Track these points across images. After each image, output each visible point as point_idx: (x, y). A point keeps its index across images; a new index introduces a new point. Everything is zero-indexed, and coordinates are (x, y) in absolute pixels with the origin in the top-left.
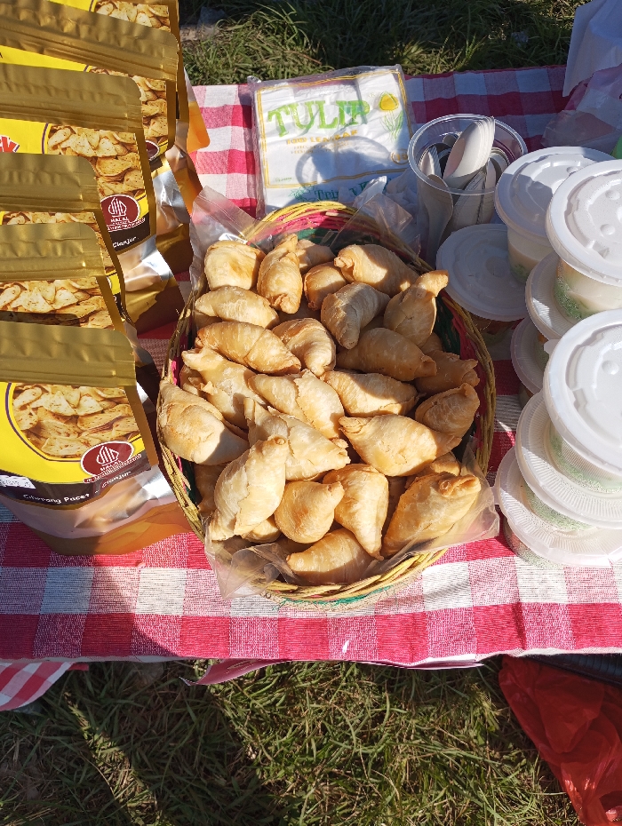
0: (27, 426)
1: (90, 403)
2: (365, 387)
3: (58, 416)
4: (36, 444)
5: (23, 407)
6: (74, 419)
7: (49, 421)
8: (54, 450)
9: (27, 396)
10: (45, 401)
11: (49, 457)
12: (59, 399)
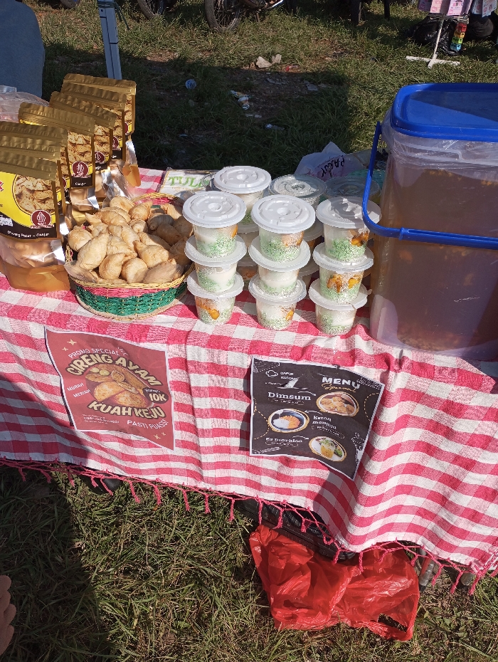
0: (17, 193)
1: (39, 184)
2: (150, 238)
3: (29, 190)
4: (18, 201)
5: (18, 185)
6: (33, 192)
7: (25, 192)
8: (23, 205)
9: (20, 181)
10: (26, 184)
11: (21, 208)
12: (30, 183)
